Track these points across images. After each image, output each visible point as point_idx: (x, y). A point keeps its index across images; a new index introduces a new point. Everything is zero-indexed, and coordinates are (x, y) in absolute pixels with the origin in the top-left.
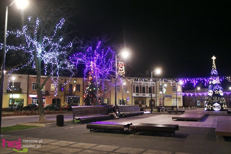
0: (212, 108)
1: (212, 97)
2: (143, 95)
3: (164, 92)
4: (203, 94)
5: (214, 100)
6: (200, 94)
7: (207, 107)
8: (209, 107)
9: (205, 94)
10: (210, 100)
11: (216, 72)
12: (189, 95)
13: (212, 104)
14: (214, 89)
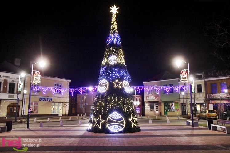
1: (107, 96)
5: (110, 103)
7: (94, 122)
8: (98, 122)
11: (117, 38)
13: (104, 114)
14: (112, 77)
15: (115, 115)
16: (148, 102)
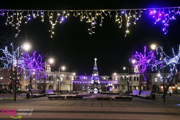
0: (93, 91)
1: (94, 84)
2: (49, 82)
3: (62, 80)
4: (88, 83)
5: (94, 86)
6: (86, 82)
7: (90, 91)
8: (91, 91)
9: (89, 82)
10: (92, 86)
11: (96, 68)
12: (79, 83)
13: (93, 89)
14: (95, 80)
15: (96, 89)
16: (114, 85)
